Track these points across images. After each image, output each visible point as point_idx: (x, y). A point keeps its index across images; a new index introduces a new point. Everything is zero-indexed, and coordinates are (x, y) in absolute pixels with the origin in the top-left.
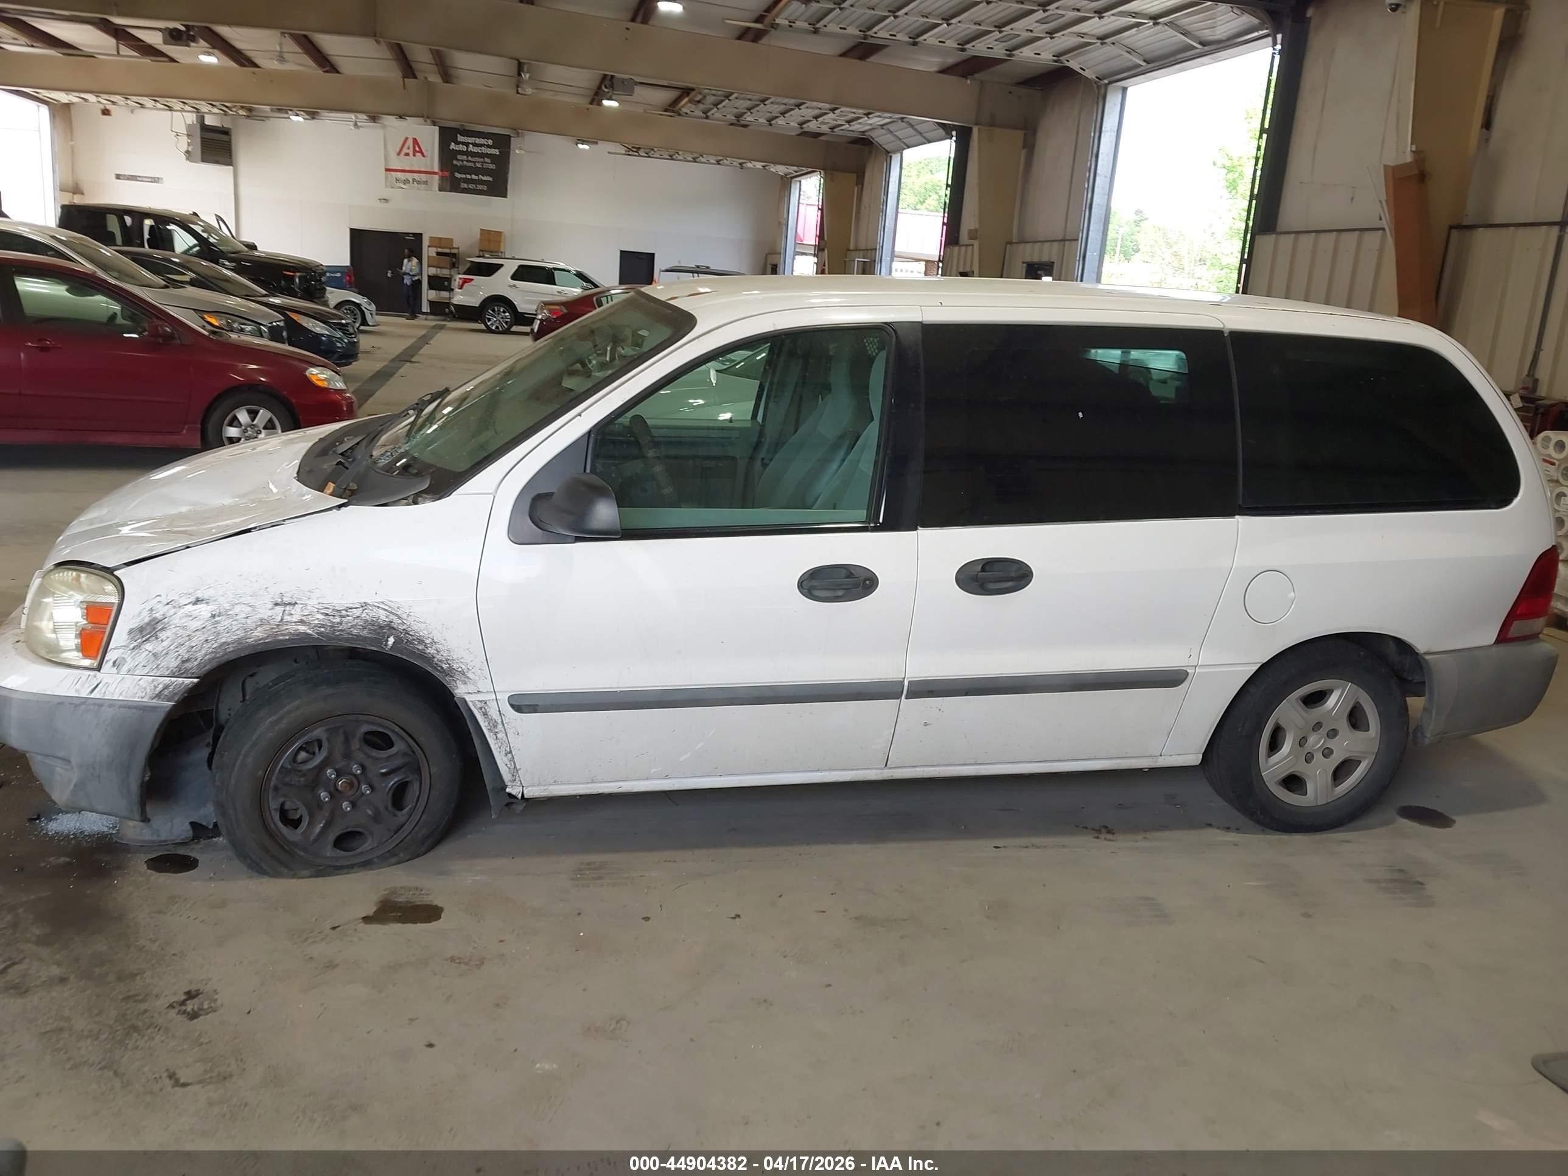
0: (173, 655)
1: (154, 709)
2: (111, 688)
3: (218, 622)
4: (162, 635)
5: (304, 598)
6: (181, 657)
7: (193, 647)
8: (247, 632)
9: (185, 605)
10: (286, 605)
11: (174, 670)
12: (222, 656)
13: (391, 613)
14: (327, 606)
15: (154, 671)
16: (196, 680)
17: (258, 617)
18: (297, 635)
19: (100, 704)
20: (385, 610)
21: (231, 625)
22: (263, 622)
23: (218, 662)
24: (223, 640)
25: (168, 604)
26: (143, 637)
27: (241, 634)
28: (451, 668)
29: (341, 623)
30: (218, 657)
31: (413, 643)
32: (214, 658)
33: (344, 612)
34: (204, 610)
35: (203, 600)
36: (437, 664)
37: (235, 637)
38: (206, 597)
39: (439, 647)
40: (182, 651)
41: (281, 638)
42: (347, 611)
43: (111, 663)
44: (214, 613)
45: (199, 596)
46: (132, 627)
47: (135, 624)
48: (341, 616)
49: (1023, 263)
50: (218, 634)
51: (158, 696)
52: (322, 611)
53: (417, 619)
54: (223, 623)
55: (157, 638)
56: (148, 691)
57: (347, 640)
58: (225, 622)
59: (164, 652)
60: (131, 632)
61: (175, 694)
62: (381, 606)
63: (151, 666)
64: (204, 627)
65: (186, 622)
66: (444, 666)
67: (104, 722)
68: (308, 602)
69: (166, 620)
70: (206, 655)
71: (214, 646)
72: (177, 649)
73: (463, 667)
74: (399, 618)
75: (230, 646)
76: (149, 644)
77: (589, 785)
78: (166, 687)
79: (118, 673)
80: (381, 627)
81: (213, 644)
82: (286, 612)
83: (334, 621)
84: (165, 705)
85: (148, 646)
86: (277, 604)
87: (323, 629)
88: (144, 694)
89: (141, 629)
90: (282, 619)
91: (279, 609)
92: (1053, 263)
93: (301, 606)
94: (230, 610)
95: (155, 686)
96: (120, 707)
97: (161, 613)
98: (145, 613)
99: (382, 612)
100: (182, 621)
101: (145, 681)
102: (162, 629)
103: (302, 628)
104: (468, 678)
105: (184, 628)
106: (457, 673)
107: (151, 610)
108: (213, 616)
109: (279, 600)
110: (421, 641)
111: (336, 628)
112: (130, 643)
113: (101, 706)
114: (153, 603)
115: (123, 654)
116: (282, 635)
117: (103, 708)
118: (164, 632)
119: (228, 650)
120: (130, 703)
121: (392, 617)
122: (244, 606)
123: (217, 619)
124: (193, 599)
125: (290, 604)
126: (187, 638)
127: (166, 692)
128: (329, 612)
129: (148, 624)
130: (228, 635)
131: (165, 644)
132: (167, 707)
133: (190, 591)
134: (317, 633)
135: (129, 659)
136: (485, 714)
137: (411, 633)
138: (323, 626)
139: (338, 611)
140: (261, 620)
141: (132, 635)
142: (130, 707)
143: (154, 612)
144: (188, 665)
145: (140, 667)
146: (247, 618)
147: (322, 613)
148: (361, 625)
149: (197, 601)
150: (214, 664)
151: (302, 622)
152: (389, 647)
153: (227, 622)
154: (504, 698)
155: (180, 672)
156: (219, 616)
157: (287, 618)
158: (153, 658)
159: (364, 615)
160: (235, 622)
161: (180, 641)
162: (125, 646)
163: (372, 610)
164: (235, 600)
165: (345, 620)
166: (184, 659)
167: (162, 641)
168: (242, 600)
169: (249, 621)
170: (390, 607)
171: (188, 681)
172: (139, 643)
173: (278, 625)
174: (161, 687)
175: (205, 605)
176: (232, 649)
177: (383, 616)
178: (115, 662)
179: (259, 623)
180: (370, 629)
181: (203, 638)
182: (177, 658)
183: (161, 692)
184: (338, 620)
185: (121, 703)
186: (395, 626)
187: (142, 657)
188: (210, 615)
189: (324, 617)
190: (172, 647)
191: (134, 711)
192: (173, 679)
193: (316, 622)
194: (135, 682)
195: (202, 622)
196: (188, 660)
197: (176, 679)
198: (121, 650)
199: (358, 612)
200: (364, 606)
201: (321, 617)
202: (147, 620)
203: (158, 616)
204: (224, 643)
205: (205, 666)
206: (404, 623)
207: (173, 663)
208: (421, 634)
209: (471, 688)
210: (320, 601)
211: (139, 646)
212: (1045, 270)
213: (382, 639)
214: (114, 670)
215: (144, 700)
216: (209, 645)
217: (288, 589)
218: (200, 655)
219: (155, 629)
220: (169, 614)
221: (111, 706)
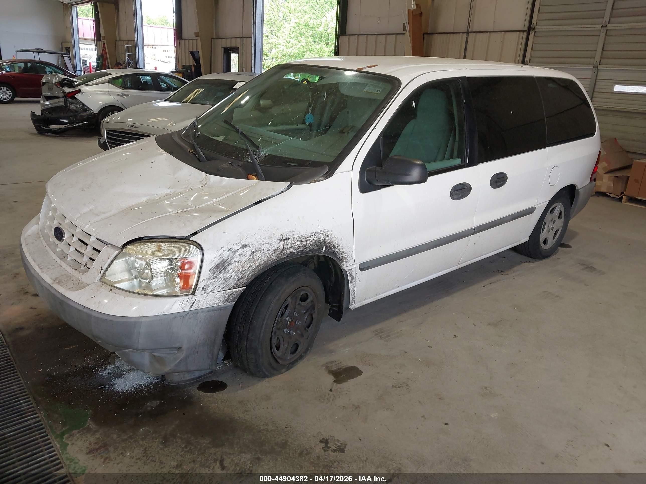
0: (234, 277)
1: (226, 308)
2: (201, 303)
3: (255, 255)
4: (228, 268)
5: (292, 235)
6: (238, 277)
7: (244, 271)
8: (269, 257)
9: (238, 249)
10: (285, 240)
11: (234, 285)
12: (258, 272)
13: (325, 235)
14: (302, 237)
15: (224, 288)
16: (245, 288)
17: (273, 248)
18: (290, 254)
19: (196, 312)
20: (323, 234)
21: (261, 256)
22: (275, 251)
23: (255, 276)
24: (258, 264)
25: (229, 251)
26: (218, 271)
27: (266, 259)
28: (342, 256)
29: (306, 244)
30: (255, 274)
31: (331, 248)
32: (254, 274)
33: (308, 239)
34: (248, 251)
35: (246, 245)
36: (338, 256)
37: (263, 261)
38: (247, 243)
39: (340, 247)
40: (239, 274)
41: (283, 257)
42: (309, 238)
43: (201, 289)
44: (253, 251)
45: (244, 243)
46: (211, 267)
47: (213, 265)
48: (307, 241)
49: (222, 47)
50: (256, 261)
51: (227, 300)
52: (300, 240)
53: (333, 236)
54: (258, 255)
55: (225, 270)
56: (221, 299)
57: (308, 252)
58: (258, 254)
59: (229, 277)
60: (211, 270)
61: (235, 298)
62: (322, 233)
63: (222, 286)
64: (249, 259)
65: (240, 258)
66: (340, 256)
67: (200, 321)
68: (294, 237)
69: (229, 259)
70: (250, 274)
71: (253, 268)
72: (236, 274)
73: (346, 255)
74: (328, 237)
75: (261, 266)
76: (221, 274)
77: (375, 297)
78: (230, 295)
79: (205, 294)
80: (321, 243)
81: (253, 267)
82: (285, 244)
83: (304, 243)
84: (231, 305)
85: (221, 275)
86: (281, 241)
87: (300, 249)
88: (219, 301)
89: (217, 267)
90: (283, 248)
91: (282, 243)
92: (239, 47)
93: (291, 239)
94: (260, 248)
95: (225, 296)
96: (208, 311)
97: (226, 256)
98: (218, 258)
99: (322, 235)
100: (238, 258)
101: (219, 295)
102: (229, 264)
103: (292, 250)
104: (347, 260)
105: (239, 262)
106: (344, 258)
107: (221, 255)
108: (253, 253)
109: (282, 238)
110: (334, 246)
111: (305, 247)
112: (211, 276)
113: (197, 313)
114: (221, 252)
115: (207, 282)
116: (284, 255)
117: (199, 314)
118: (229, 266)
119: (260, 269)
120: (212, 308)
121: (325, 237)
122: (266, 244)
123: (255, 253)
124: (241, 246)
125: (286, 239)
126: (241, 267)
127: (231, 298)
128: (302, 240)
129: (220, 263)
130: (260, 261)
131: (230, 272)
132: (232, 305)
133: (238, 242)
134: (298, 251)
135: (211, 285)
136: (351, 275)
137: (331, 243)
138: (300, 247)
139: (306, 238)
140: (275, 250)
141: (212, 271)
142: (213, 310)
143: (222, 257)
144: (241, 281)
145: (217, 287)
146: (268, 250)
147: (300, 241)
148: (314, 244)
149: (244, 246)
150: (253, 277)
151: (292, 247)
152: (323, 252)
153: (259, 255)
154: (357, 266)
155: (237, 285)
156: (255, 252)
157: (286, 246)
158: (224, 281)
159: (315, 238)
160: (263, 254)
161: (238, 269)
162: (209, 278)
163: (318, 235)
164: (262, 242)
165: (308, 242)
166: (239, 278)
167: (228, 271)
168: (265, 241)
169: (269, 252)
170: (325, 232)
171: (241, 289)
172: (216, 275)
173: (282, 251)
174: (228, 295)
175: (248, 248)
176: (262, 268)
177: (322, 237)
178: (203, 288)
179: (274, 252)
180: (317, 245)
181: (248, 265)
182: (236, 278)
183: (228, 298)
184: (306, 243)
185: (207, 309)
186: (326, 241)
187: (218, 282)
188: (251, 252)
189: (300, 243)
190: (233, 273)
191: (216, 312)
192: (234, 290)
193: (297, 246)
194: (214, 296)
195: (248, 257)
196: (241, 278)
197: (235, 289)
198: (206, 281)
199: (313, 238)
200: (315, 234)
201: (299, 243)
202: (219, 261)
203: (225, 258)
204: (258, 265)
205: (249, 279)
206: (329, 239)
207: (233, 281)
208: (334, 243)
209: (348, 264)
210: (299, 235)
211: (216, 276)
212: (233, 50)
213: (320, 249)
214: (203, 292)
215: (220, 304)
216: (252, 268)
217: (284, 232)
218: (247, 275)
219: (224, 265)
220: (230, 257)
221: (202, 312)
